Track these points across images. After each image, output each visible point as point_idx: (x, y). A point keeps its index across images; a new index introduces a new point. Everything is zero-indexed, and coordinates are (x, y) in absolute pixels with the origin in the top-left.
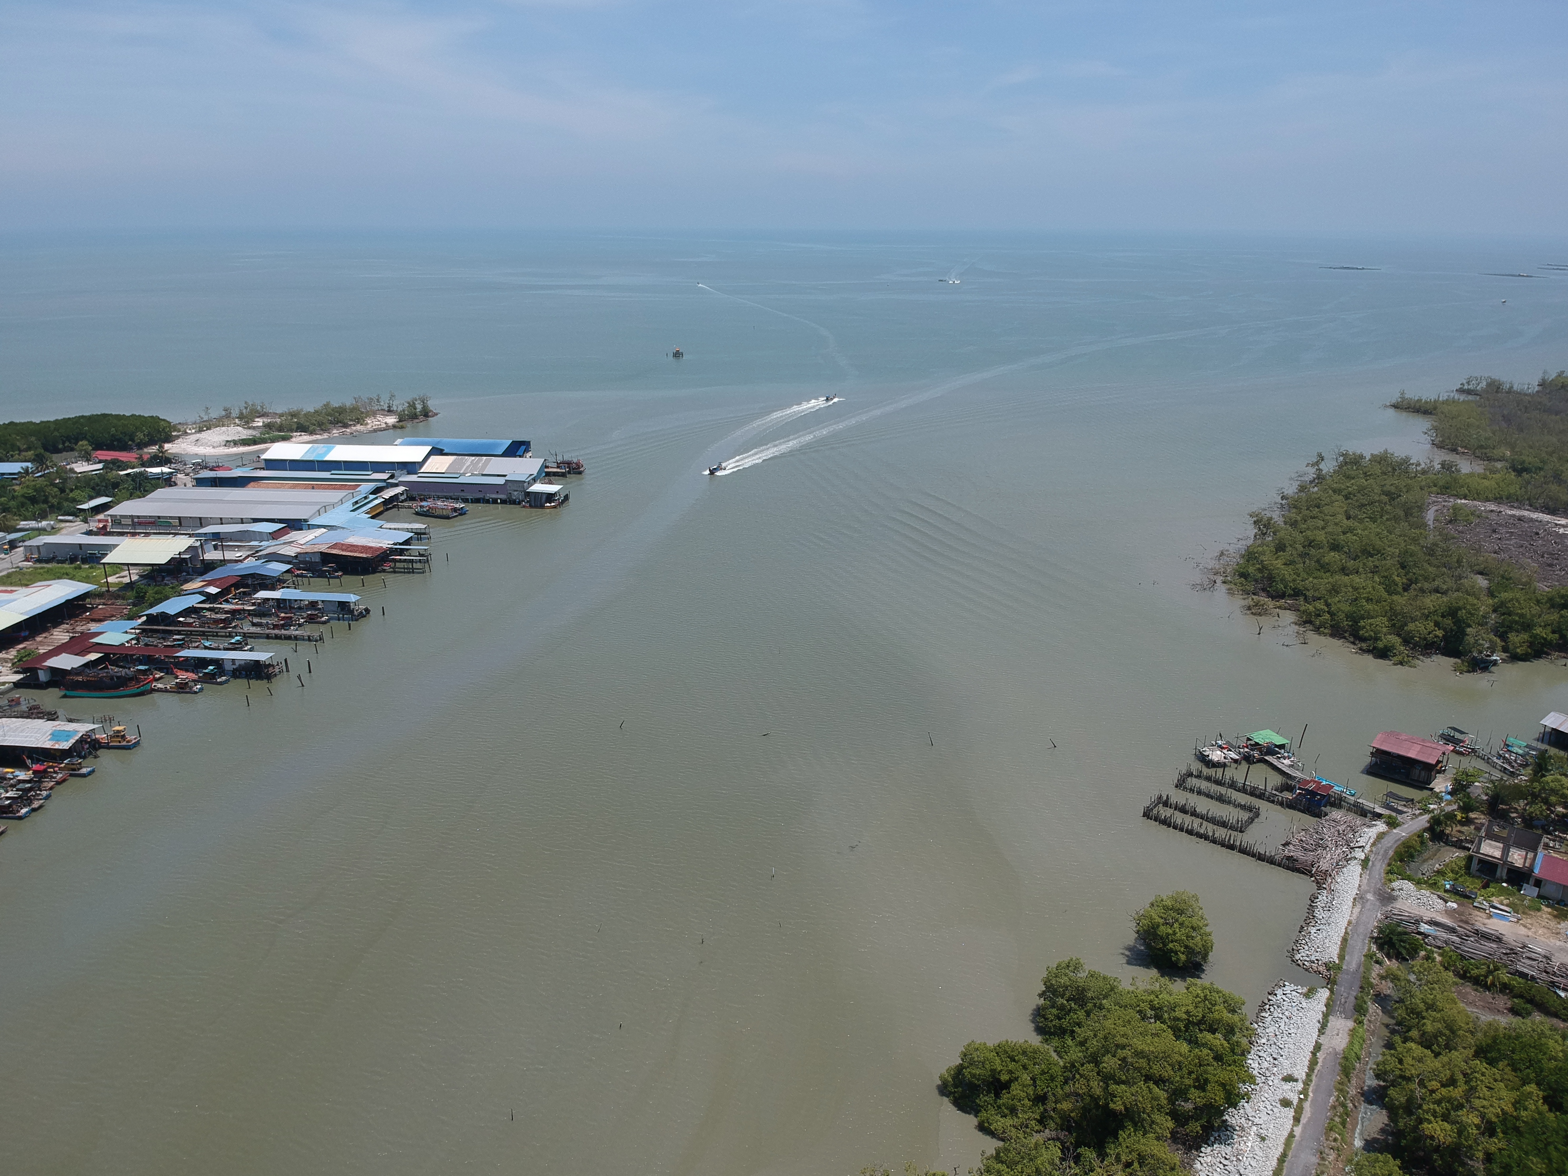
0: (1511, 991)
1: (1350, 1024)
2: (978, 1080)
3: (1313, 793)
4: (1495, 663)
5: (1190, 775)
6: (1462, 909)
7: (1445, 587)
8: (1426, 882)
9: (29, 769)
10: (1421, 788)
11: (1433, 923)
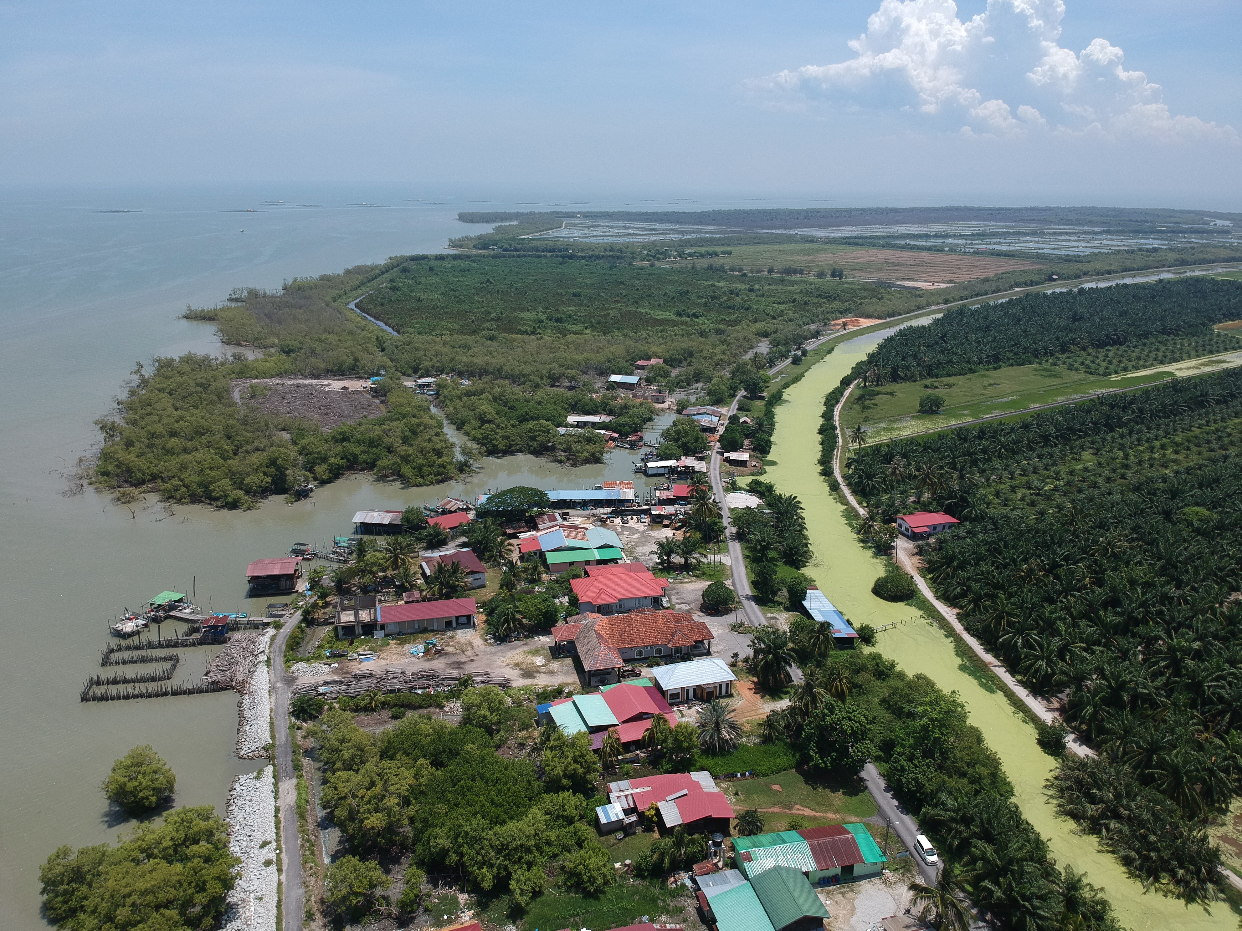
0: (389, 705)
1: (294, 781)
3: (215, 627)
4: (311, 490)
5: (111, 651)
6: (341, 665)
7: (262, 445)
8: (313, 658)
10: (289, 594)
11: (326, 683)
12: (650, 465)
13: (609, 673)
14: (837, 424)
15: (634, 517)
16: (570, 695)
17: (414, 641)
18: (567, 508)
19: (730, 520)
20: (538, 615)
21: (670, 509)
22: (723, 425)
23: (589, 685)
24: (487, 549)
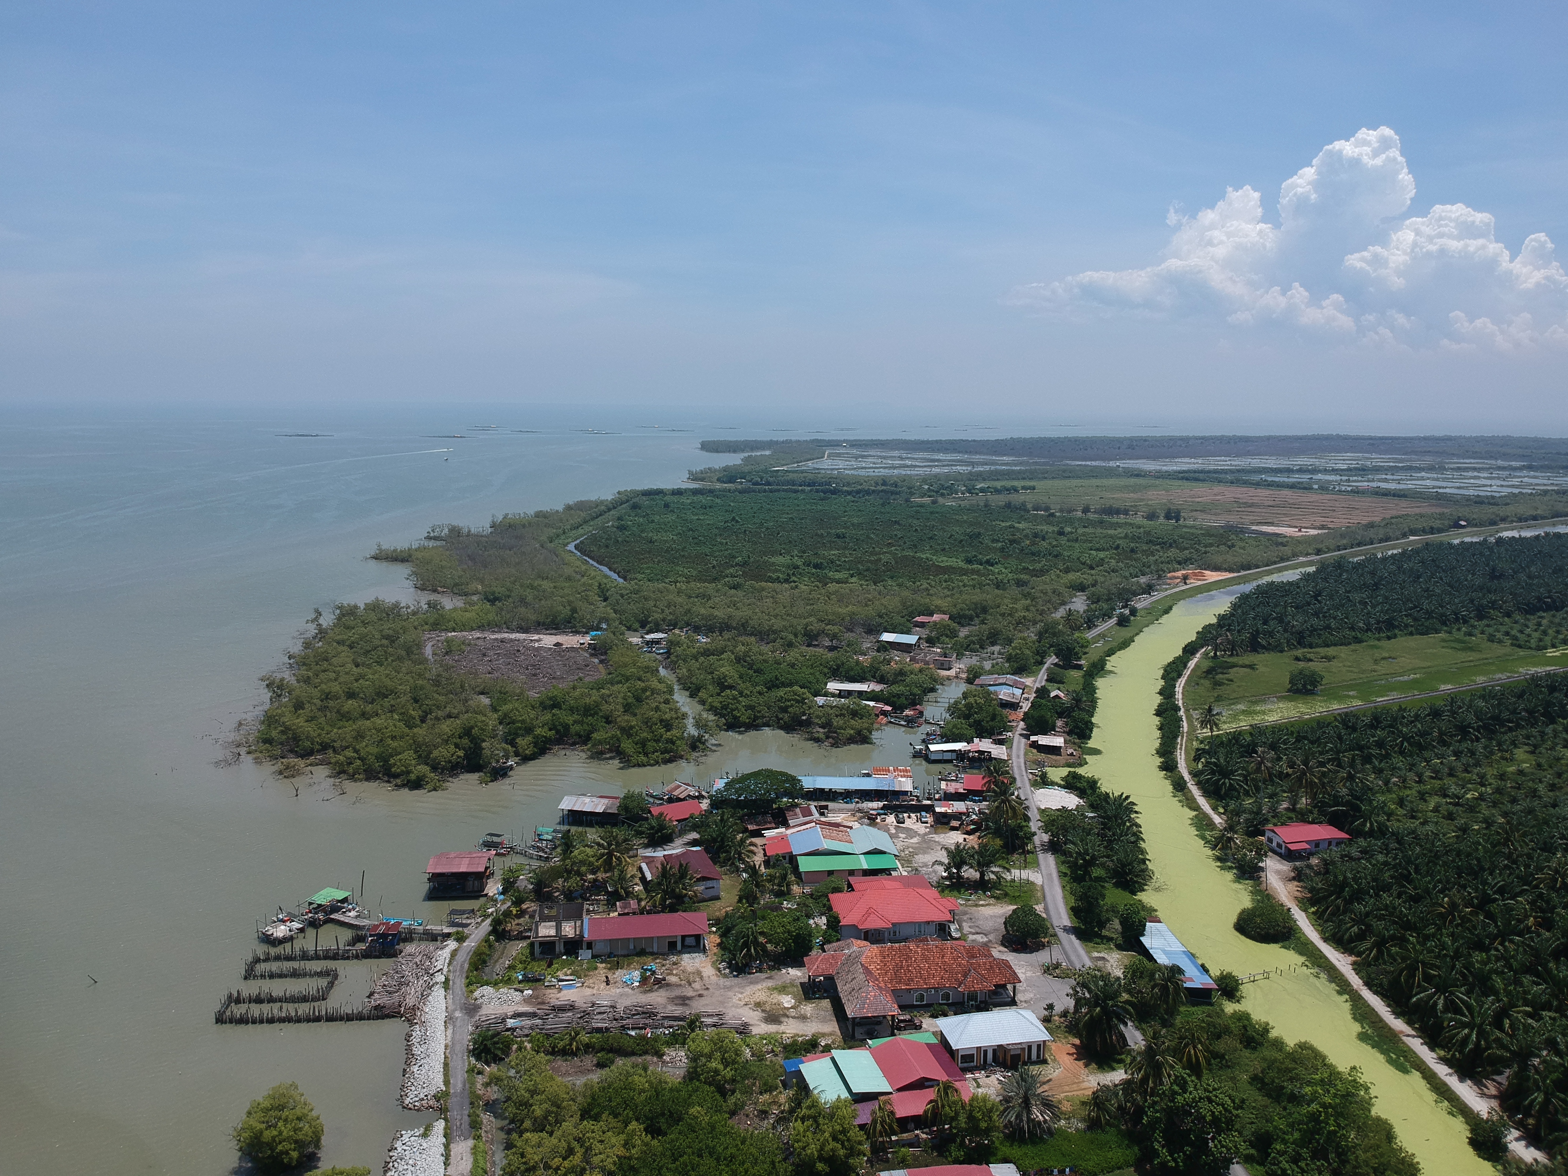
0: (593, 1048)
1: (470, 1143)
3: (384, 936)
4: (511, 768)
5: (257, 960)
6: (536, 993)
7: (456, 711)
8: (501, 981)
10: (477, 897)
11: (516, 1015)
12: (933, 748)
13: (879, 1023)
14: (1180, 703)
15: (913, 815)
16: (827, 1049)
17: (628, 965)
18: (826, 800)
19: (1040, 824)
20: (786, 940)
21: (959, 806)
22: (1027, 699)
23: (853, 1037)
24: (722, 848)
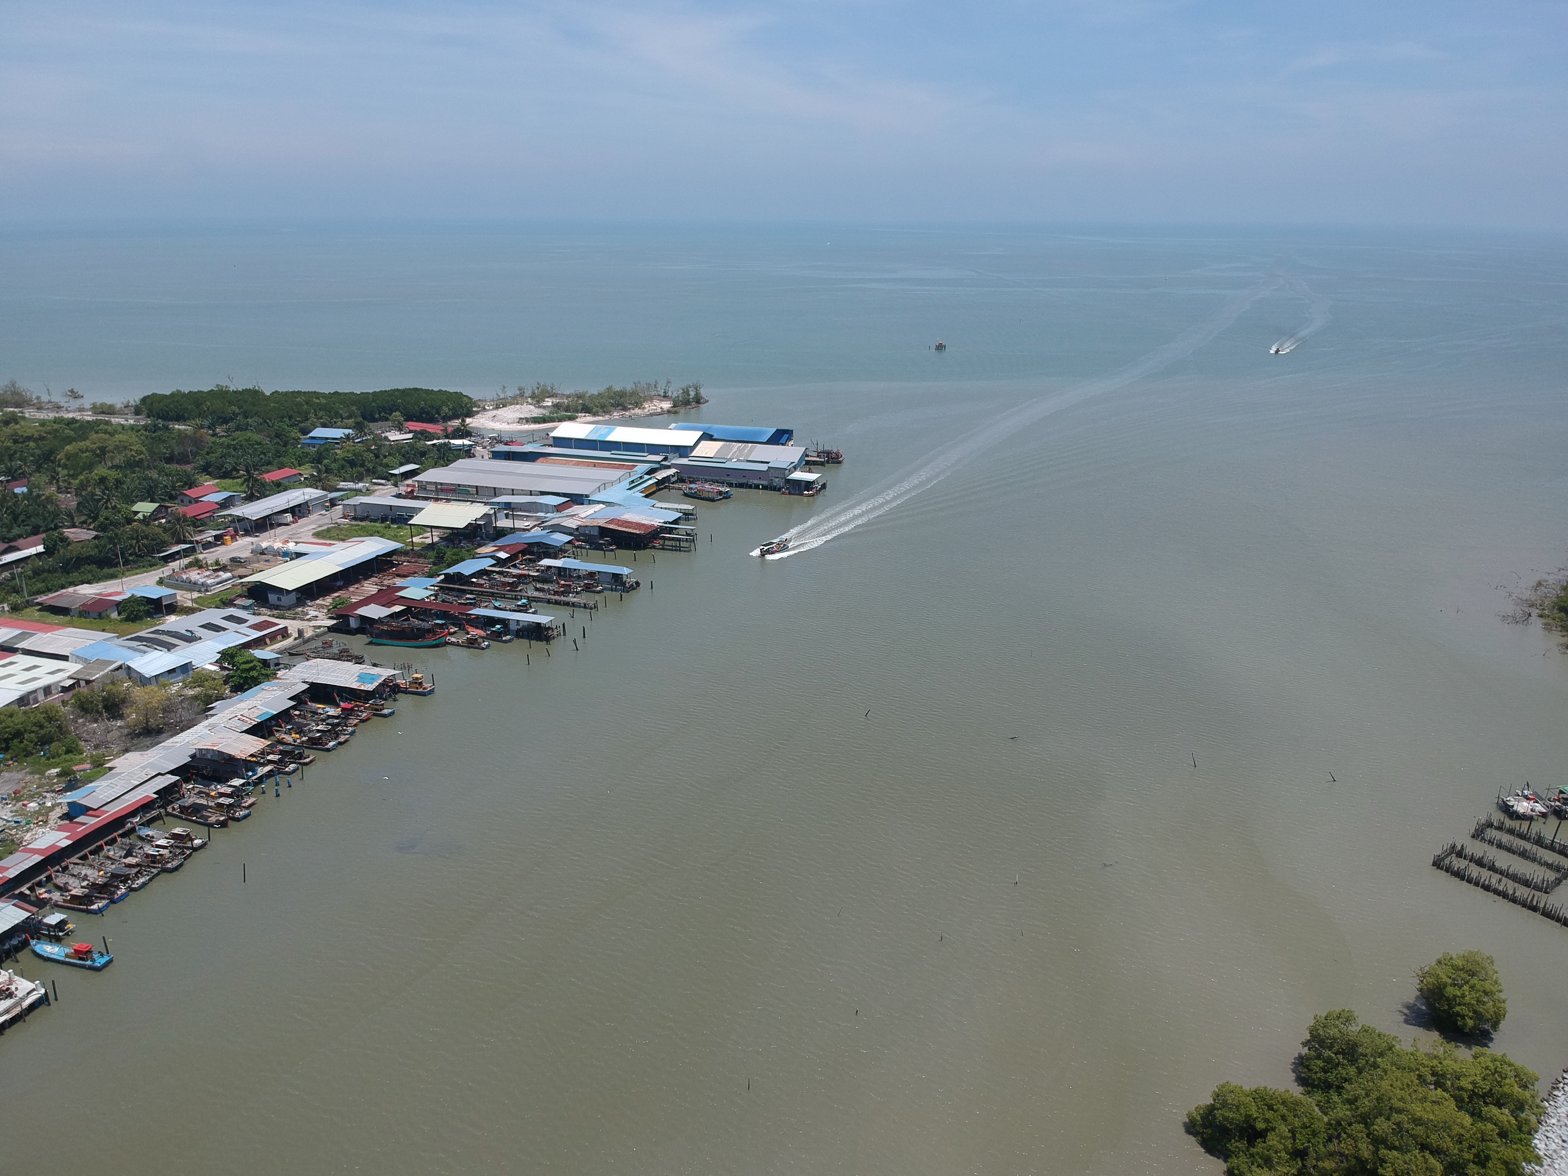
2: (1231, 1123)
5: (1490, 825)
9: (338, 706)
